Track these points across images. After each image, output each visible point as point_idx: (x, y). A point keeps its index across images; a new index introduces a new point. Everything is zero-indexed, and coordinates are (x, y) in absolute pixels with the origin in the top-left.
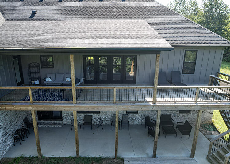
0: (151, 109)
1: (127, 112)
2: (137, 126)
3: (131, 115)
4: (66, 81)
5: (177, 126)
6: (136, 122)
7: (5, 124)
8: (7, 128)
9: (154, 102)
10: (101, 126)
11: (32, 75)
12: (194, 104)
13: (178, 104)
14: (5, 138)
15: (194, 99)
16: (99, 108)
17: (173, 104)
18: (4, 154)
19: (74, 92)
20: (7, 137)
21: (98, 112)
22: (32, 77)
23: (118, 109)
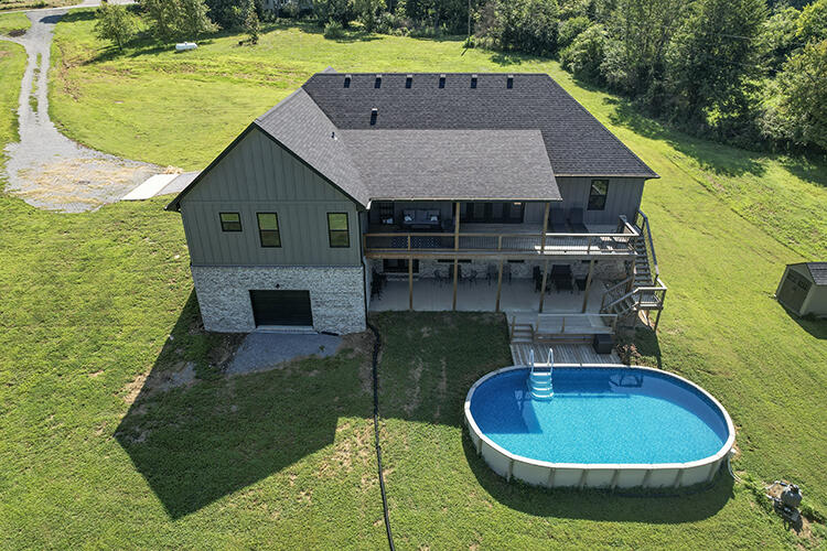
0: (537, 258)
1: (510, 261)
2: (522, 280)
3: (513, 265)
5: (577, 281)
6: (520, 275)
9: (542, 250)
10: (473, 279)
12: (586, 253)
13: (568, 253)
15: (586, 248)
17: (563, 253)
19: (457, 239)
21: (469, 261)
23: (499, 258)
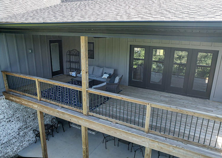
4: (103, 77)
7: (26, 117)
8: (28, 121)
11: (72, 64)
14: (23, 132)
16: (118, 134)
18: (19, 151)
20: (27, 131)
22: (72, 67)
